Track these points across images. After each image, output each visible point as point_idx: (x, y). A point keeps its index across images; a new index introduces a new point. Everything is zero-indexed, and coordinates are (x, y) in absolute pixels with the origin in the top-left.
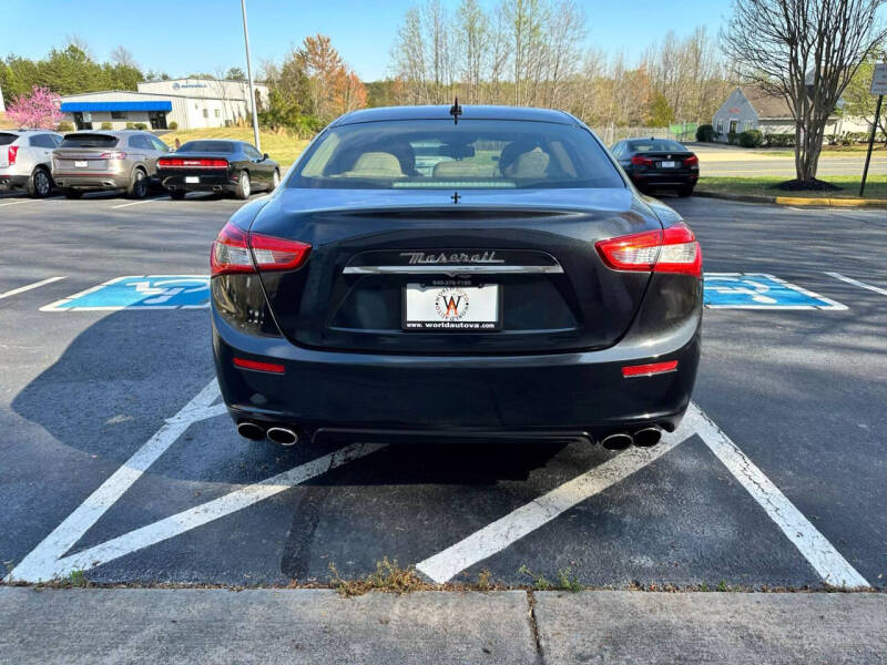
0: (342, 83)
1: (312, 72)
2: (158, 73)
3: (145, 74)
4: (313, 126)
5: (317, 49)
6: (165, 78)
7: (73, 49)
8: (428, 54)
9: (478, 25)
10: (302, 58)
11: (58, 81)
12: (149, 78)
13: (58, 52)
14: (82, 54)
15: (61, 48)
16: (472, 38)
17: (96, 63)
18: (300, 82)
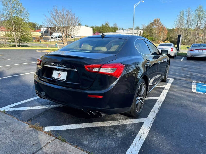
0: (161, 29)
1: (154, 27)
2: (121, 28)
3: (119, 28)
4: (152, 39)
5: (156, 22)
6: (122, 29)
7: (106, 24)
8: (185, 21)
9: (201, 14)
10: (152, 24)
11: (102, 30)
12: (119, 29)
13: (103, 25)
14: (108, 25)
15: (104, 24)
16: (199, 17)
17: (110, 27)
18: (151, 29)
